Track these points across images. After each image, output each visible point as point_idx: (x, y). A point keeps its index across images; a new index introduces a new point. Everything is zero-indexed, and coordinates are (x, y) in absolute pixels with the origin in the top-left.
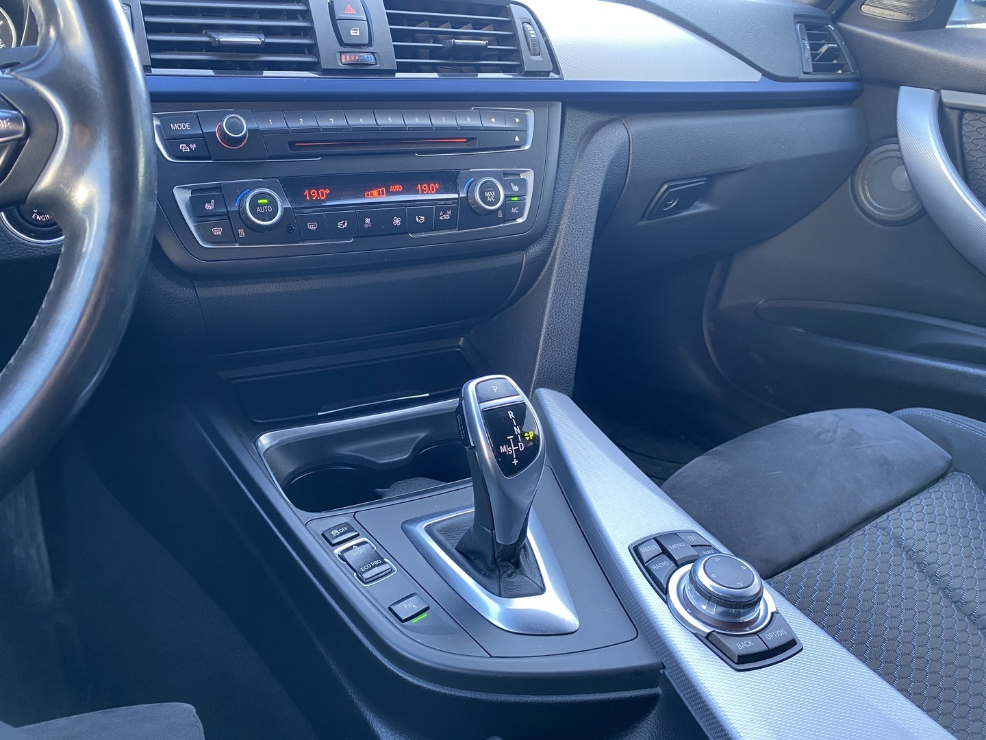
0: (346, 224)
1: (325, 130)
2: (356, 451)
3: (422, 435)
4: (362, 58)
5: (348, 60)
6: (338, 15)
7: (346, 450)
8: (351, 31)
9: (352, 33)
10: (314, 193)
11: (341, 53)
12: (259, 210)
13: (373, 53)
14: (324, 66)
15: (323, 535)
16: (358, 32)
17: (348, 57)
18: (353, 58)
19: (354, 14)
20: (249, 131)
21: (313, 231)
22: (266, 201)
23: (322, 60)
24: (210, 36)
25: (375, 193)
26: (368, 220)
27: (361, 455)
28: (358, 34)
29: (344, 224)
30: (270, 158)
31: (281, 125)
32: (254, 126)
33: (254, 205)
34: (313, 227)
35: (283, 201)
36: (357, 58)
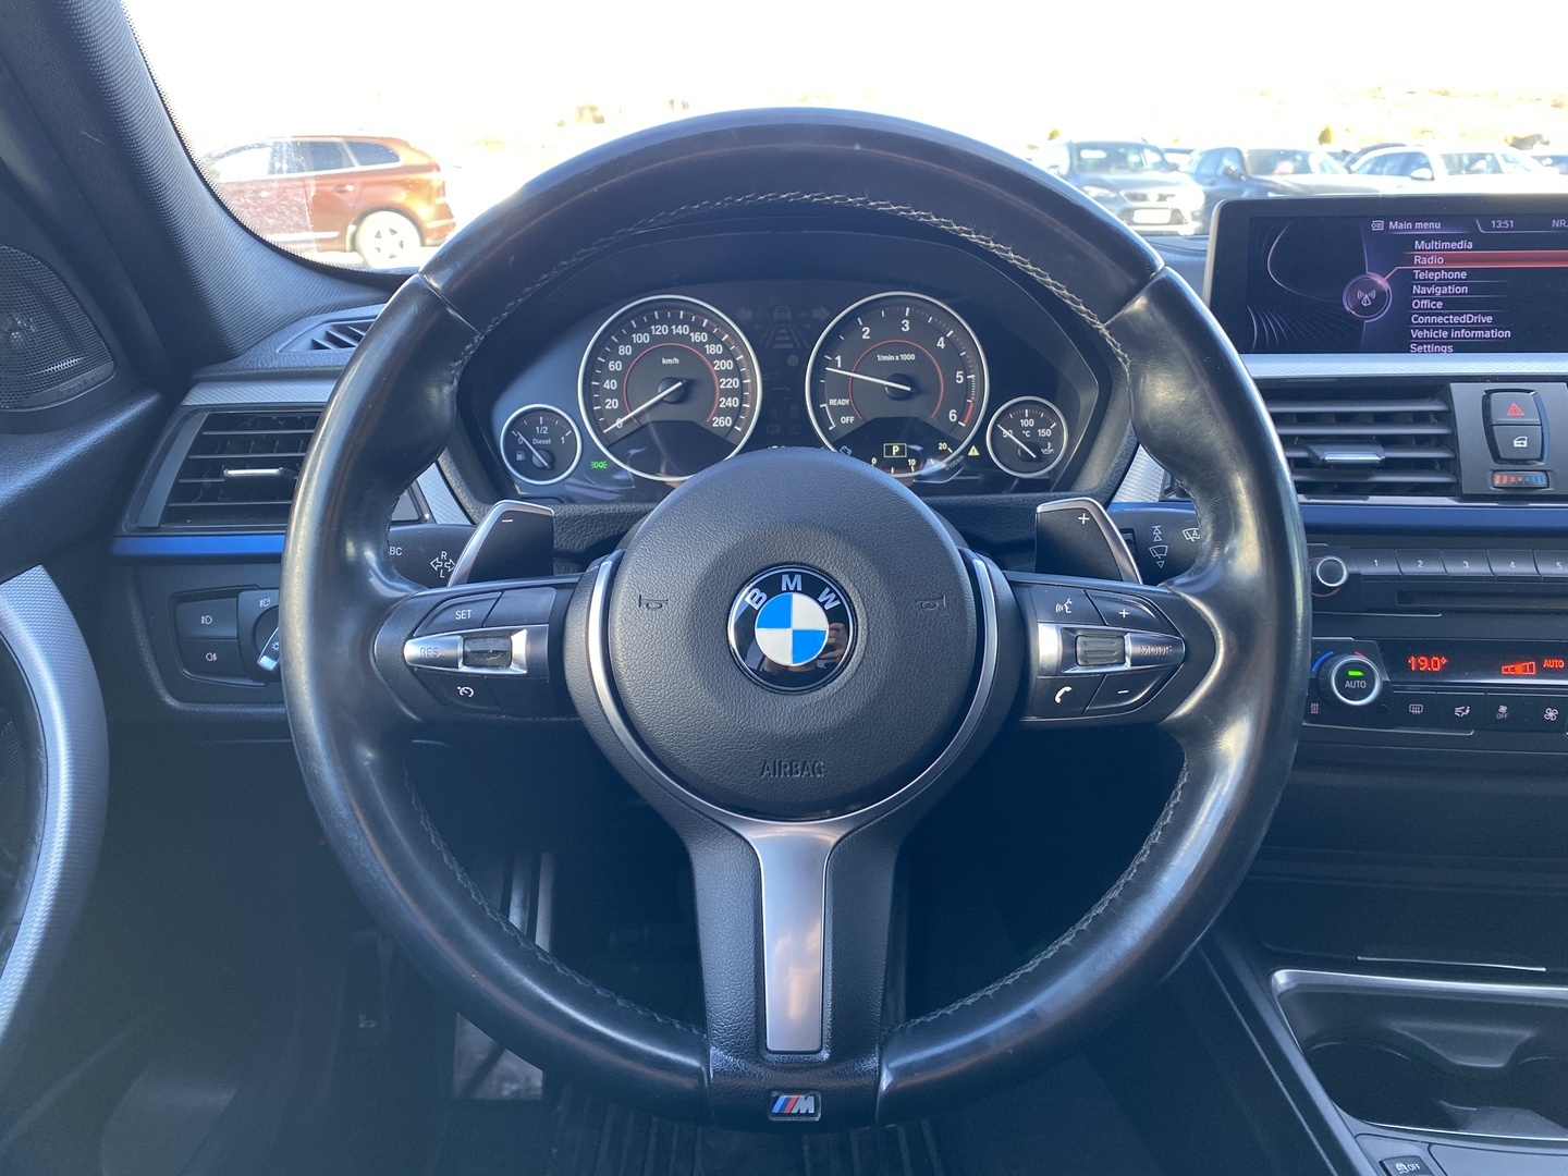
0: (1468, 711)
1: (1456, 578)
2: (1412, 1031)
3: (1527, 1034)
4: (1527, 480)
5: (1505, 481)
6: (1496, 419)
7: (1399, 1026)
8: (1515, 442)
9: (1516, 444)
10: (1423, 661)
11: (1495, 471)
12: (1348, 684)
13: (1545, 471)
14: (1465, 491)
15: (1381, 1163)
16: (1525, 442)
17: (1505, 478)
18: (1513, 479)
19: (1522, 417)
20: (1351, 576)
21: (1415, 715)
22: (1359, 674)
23: (1464, 482)
24: (1309, 451)
25: (1519, 668)
26: (1503, 709)
27: (1420, 1040)
28: (1525, 445)
29: (1464, 710)
30: (1369, 610)
31: (1390, 569)
32: (1355, 569)
33: (1342, 677)
34: (1416, 710)
35: (1381, 672)
36: (1520, 480)
